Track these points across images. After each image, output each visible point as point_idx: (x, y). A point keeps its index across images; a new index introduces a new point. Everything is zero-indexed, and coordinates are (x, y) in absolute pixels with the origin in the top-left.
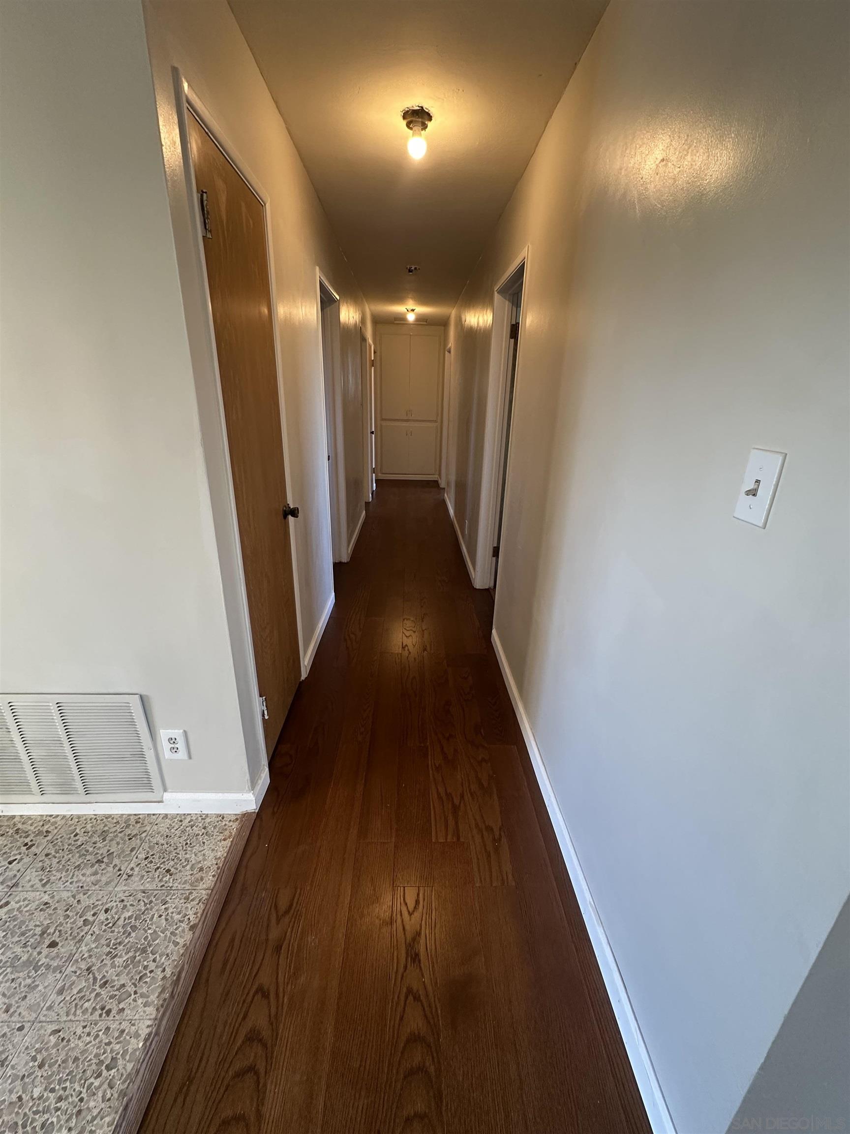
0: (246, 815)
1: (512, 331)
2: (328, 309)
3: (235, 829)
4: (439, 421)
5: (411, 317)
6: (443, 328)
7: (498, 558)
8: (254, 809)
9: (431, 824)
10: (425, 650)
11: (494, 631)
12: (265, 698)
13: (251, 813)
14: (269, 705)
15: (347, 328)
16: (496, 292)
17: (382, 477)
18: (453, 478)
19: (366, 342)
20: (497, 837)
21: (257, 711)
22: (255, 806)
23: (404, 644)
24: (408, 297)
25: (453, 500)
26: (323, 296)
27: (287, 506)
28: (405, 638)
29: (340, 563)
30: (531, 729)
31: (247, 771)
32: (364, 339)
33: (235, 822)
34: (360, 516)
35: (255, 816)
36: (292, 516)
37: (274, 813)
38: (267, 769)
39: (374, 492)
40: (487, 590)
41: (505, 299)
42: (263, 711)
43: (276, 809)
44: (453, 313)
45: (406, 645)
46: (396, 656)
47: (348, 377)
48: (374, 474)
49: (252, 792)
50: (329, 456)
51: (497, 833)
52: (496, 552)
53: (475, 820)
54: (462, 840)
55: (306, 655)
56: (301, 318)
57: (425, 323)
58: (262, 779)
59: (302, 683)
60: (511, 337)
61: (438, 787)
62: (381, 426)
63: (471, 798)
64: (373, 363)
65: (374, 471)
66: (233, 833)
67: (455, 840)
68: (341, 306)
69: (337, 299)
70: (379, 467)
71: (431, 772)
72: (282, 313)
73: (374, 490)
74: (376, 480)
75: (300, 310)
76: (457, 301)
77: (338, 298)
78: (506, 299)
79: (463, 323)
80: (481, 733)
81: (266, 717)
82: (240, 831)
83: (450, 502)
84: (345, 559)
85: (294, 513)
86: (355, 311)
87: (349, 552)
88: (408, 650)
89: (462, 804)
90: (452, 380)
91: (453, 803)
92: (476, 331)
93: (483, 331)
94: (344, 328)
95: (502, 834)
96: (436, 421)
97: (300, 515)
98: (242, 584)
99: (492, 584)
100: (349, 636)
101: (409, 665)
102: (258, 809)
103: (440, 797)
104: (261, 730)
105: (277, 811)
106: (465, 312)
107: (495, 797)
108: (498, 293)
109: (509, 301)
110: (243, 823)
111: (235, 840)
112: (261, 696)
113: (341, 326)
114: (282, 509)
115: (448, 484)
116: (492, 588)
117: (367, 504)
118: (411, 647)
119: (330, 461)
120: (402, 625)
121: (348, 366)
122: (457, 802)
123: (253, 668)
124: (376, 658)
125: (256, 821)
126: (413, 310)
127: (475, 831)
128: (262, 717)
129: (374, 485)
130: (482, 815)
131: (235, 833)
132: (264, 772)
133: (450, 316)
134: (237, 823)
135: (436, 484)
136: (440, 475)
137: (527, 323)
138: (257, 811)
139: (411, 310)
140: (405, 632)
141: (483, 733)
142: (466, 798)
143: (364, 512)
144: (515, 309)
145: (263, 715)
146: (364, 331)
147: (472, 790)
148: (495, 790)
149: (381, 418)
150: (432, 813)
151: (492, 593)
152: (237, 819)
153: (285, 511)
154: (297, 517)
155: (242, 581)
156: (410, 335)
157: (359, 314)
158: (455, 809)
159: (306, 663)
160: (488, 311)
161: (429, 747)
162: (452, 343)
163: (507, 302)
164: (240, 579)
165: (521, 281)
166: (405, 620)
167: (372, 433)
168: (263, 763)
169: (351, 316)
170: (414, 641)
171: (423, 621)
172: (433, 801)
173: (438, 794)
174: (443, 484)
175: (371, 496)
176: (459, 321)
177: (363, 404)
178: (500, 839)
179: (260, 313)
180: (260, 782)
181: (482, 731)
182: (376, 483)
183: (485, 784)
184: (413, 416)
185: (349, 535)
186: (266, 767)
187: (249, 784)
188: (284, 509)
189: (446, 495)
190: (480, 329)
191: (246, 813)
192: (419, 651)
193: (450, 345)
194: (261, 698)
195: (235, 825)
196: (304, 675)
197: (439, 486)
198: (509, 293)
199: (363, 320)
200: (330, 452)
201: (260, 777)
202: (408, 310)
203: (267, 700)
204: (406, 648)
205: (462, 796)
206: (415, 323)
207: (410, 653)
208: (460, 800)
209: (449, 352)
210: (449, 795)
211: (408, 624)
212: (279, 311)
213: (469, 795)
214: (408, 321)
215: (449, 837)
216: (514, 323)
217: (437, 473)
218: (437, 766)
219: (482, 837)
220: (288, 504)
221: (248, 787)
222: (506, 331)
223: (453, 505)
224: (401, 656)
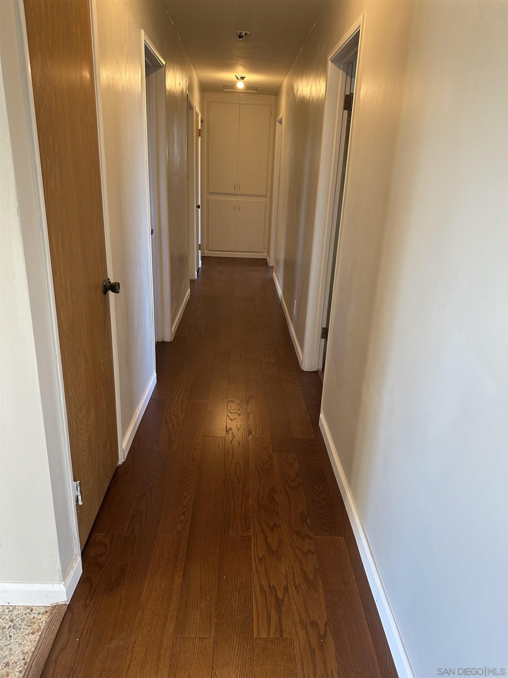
0: (57, 607)
1: (345, 102)
2: (154, 74)
3: (44, 622)
4: (269, 195)
5: (240, 85)
6: (274, 97)
7: (327, 339)
8: (65, 602)
9: (252, 619)
10: (250, 433)
11: (322, 416)
12: (80, 483)
13: (62, 605)
14: (82, 490)
15: (173, 94)
16: (330, 61)
17: (208, 253)
18: (282, 257)
19: (193, 110)
20: (322, 633)
21: (71, 496)
22: (66, 599)
23: (228, 428)
24: (238, 64)
25: (281, 279)
26: (147, 60)
27: (107, 280)
28: (229, 421)
29: (163, 342)
30: (360, 519)
31: (58, 560)
32: (190, 107)
33: (45, 615)
34: (185, 294)
35: (65, 608)
36: (112, 291)
37: (86, 606)
38: (80, 559)
39: (200, 270)
40: (316, 372)
41: (339, 67)
42: (77, 496)
43: (88, 602)
44: (285, 81)
45: (231, 429)
46: (220, 440)
47: (173, 147)
48: (200, 250)
49: (63, 582)
50: (152, 230)
51: (322, 629)
52: (325, 333)
53: (300, 614)
54: (285, 636)
55: (123, 439)
56: (125, 84)
57: (256, 92)
58: (75, 569)
59: (118, 468)
60: (345, 108)
61: (261, 580)
62: (208, 200)
63: (295, 592)
64: (199, 133)
65: (200, 247)
66: (42, 627)
67: (278, 635)
68: (167, 72)
69: (162, 64)
70: (205, 243)
71: (253, 563)
72: (105, 78)
73: (200, 267)
74: (202, 257)
75: (124, 75)
76: (290, 70)
77: (164, 63)
78: (341, 69)
79: (295, 92)
80: (307, 523)
81: (80, 503)
82: (49, 623)
83: (279, 282)
84: (168, 337)
85: (115, 288)
86: (181, 77)
87: (172, 331)
88: (232, 433)
89: (286, 598)
90: (282, 153)
91: (276, 596)
92: (309, 101)
93: (316, 100)
94: (169, 94)
95: (328, 630)
96: (265, 196)
97: (121, 290)
98: (58, 362)
99: (320, 367)
100: (170, 418)
101: (233, 448)
102: (69, 601)
103: (263, 591)
104: (74, 516)
105: (89, 604)
106: (297, 81)
107: (322, 591)
108: (331, 61)
109: (343, 70)
110: (52, 616)
111: (44, 634)
112: (75, 480)
113: (167, 92)
114: (101, 284)
115: (277, 262)
116: (321, 370)
117: (192, 281)
118: (235, 430)
119: (153, 235)
120: (226, 408)
121: (174, 136)
122: (280, 595)
123: (67, 451)
124: (198, 441)
125: (67, 614)
126: (243, 78)
127: (299, 627)
128: (75, 503)
129: (200, 262)
130: (307, 610)
131: (44, 626)
132: (76, 562)
133: (281, 85)
134: (46, 616)
135: (263, 262)
136: (268, 253)
137: (361, 94)
138: (68, 603)
139: (241, 78)
140: (229, 414)
141: (309, 522)
142: (290, 589)
143: (189, 290)
144: (349, 79)
145: (77, 501)
146: (191, 98)
147: (297, 583)
148: (321, 583)
149: (208, 191)
150: (254, 605)
151: (321, 376)
152: (46, 612)
153: (105, 286)
154: (118, 293)
155: (58, 358)
156: (240, 104)
157: (187, 80)
158: (279, 603)
159: (124, 447)
160: (322, 80)
161: (252, 538)
162: (283, 112)
163: (341, 71)
164: (56, 356)
165: (355, 50)
166: (230, 402)
167: (198, 207)
168: (75, 552)
169: (177, 82)
170: (239, 423)
171: (248, 404)
172: (255, 595)
173: (261, 587)
174: (271, 263)
175: (196, 273)
176: (291, 90)
177: (189, 176)
178: (325, 635)
179: (81, 77)
180: (72, 572)
181: (308, 521)
182: (201, 260)
183: (311, 578)
184: (241, 190)
185: (173, 314)
186: (78, 557)
187: (61, 574)
188: (104, 283)
189: (274, 274)
190: (313, 100)
191: (56, 605)
192: (243, 435)
193: (281, 115)
194: (75, 483)
195: (44, 618)
196: (121, 459)
197: (267, 265)
198: (343, 62)
199: (190, 87)
200: (153, 226)
201: (72, 567)
202: (237, 78)
203: (82, 486)
204: (230, 432)
205: (286, 589)
206: (244, 91)
207: (234, 436)
208: (284, 593)
209: (281, 122)
210: (272, 589)
211: (233, 406)
212: (101, 76)
213: (293, 588)
214: (237, 89)
215: (272, 631)
216: (348, 94)
217: (266, 250)
218: (260, 557)
219: (307, 633)
220: (109, 279)
221: (59, 578)
222: (340, 102)
223: (282, 284)
224: (225, 440)
